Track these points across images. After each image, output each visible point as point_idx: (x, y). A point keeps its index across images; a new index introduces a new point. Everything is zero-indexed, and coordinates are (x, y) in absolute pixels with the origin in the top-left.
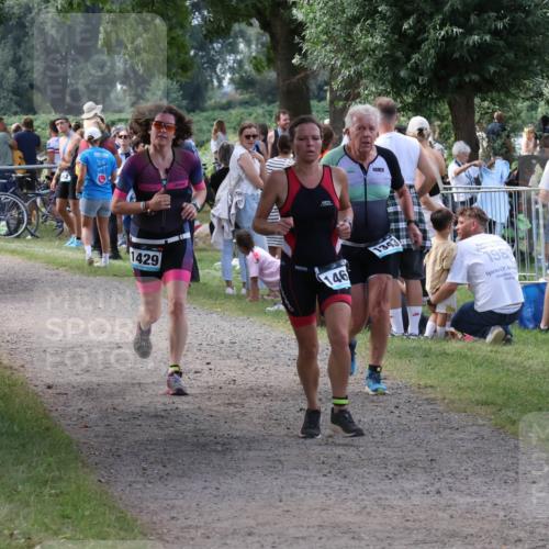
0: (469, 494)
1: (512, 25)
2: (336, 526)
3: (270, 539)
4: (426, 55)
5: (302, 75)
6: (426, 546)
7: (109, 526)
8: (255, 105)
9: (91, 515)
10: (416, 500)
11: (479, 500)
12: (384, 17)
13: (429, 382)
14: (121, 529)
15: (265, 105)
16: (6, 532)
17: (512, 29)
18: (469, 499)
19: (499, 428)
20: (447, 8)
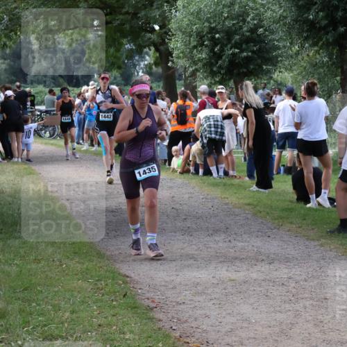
0: (243, 242)
2: (187, 255)
4: (225, 61)
5: (173, 70)
7: (93, 257)
10: (221, 244)
11: (246, 244)
12: (206, 46)
13: (226, 196)
14: (98, 258)
15: (157, 83)
16: (51, 259)
17: (260, 50)
18: (242, 244)
19: (254, 215)
20: (233, 42)
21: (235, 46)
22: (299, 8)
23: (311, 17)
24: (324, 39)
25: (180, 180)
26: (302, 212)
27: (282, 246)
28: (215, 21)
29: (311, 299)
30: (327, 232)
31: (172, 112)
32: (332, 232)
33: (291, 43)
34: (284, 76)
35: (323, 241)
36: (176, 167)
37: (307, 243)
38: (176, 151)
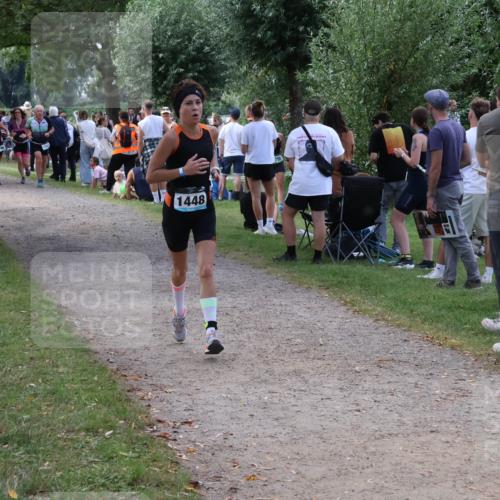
4: (169, 81)
9: (20, 282)
10: (164, 273)
17: (206, 70)
20: (179, 61)
21: (181, 66)
22: (247, 27)
23: (259, 35)
24: (273, 59)
25: (122, 205)
26: (249, 239)
27: (227, 274)
28: (158, 40)
29: (256, 328)
30: (274, 260)
32: (278, 260)
33: (238, 64)
34: (234, 98)
35: (269, 268)
36: (118, 192)
37: (253, 271)
38: (119, 176)
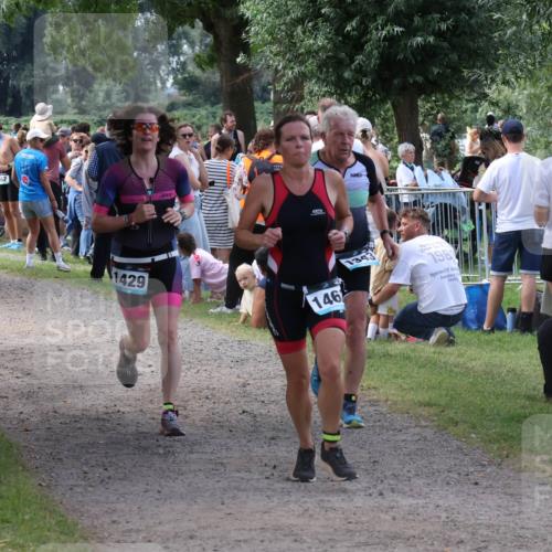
0: (413, 496)
1: (455, 27)
2: (277, 529)
3: (211, 542)
4: (369, 56)
5: (246, 75)
6: (368, 548)
7: (49, 530)
8: (199, 106)
9: (31, 519)
10: (359, 501)
11: (421, 502)
12: (326, 19)
13: (373, 384)
14: (61, 533)
15: (208, 107)
17: (454, 30)
18: (411, 501)
19: (441, 429)
20: (391, 9)
21: (397, 18)
27: (507, 508)
31: (240, 180)
33: (530, 16)
34: (512, 93)
